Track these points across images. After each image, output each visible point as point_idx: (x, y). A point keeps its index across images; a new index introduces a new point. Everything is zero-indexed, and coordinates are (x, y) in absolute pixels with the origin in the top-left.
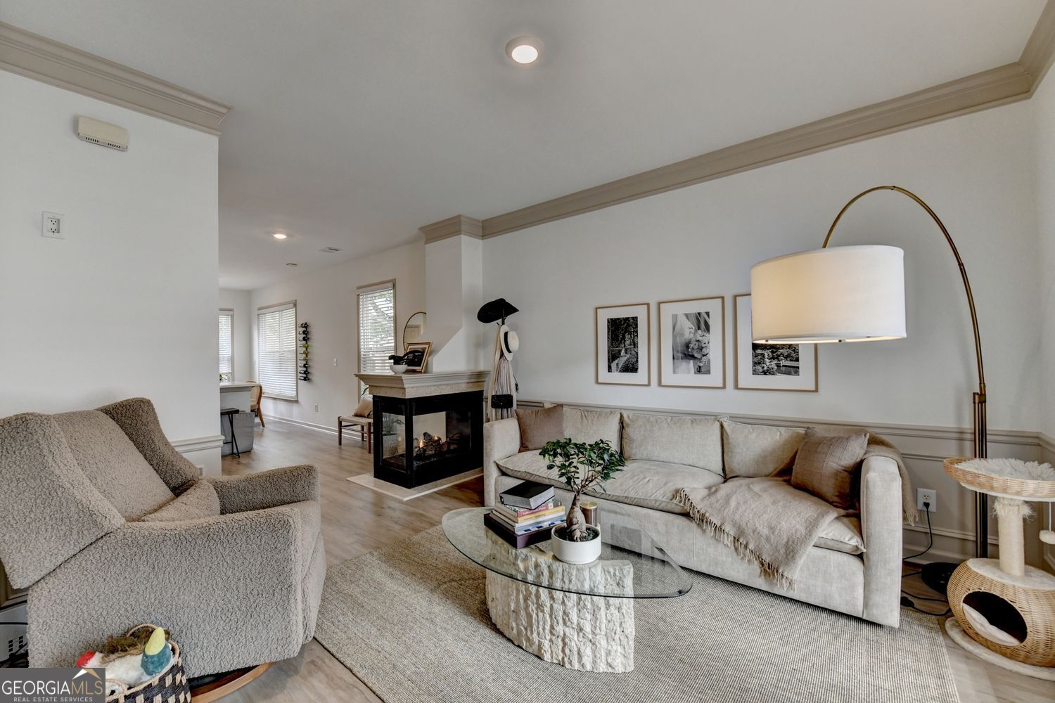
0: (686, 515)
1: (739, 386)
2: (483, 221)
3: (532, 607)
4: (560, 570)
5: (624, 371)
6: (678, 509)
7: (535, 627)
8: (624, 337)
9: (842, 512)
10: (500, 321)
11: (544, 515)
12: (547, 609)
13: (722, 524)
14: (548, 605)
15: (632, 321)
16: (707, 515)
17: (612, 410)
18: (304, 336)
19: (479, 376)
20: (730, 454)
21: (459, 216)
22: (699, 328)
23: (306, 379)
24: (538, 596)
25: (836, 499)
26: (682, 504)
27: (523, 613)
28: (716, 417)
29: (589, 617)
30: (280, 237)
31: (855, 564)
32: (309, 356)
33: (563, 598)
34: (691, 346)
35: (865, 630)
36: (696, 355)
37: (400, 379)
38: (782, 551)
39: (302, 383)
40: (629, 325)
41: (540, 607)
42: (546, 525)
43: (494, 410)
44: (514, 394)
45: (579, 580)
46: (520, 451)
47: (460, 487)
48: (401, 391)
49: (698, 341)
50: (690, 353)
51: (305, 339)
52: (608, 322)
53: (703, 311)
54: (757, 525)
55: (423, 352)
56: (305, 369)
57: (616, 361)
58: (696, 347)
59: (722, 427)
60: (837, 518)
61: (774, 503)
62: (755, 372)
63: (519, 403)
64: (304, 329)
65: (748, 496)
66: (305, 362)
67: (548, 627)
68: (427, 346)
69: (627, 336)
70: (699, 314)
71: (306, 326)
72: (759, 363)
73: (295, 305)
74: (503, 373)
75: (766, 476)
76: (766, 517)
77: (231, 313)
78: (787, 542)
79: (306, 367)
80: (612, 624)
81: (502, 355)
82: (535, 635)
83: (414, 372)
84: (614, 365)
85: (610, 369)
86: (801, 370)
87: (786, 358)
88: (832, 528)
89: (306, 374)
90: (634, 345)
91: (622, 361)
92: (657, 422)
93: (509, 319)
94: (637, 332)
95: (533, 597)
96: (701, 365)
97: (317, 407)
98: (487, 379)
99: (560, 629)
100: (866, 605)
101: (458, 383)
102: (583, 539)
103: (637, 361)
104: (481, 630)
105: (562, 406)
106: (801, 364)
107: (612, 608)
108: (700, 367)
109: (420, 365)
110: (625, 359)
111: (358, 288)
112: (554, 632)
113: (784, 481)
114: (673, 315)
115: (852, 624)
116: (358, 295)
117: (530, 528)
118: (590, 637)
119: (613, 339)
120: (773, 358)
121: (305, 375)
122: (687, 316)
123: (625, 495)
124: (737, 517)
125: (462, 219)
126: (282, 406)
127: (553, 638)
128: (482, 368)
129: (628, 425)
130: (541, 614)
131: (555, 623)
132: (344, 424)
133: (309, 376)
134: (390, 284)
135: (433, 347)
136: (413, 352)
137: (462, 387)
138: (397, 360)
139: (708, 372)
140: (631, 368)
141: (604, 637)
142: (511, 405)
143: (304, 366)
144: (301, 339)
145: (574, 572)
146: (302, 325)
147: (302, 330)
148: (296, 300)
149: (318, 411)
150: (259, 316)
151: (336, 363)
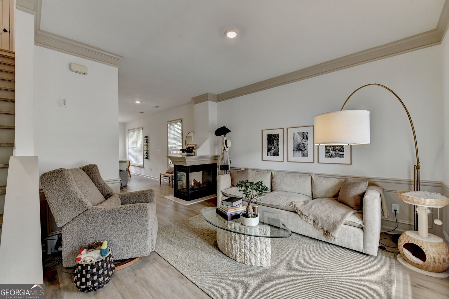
0: (295, 212)
1: (320, 162)
2: (217, 95)
3: (233, 242)
4: (243, 228)
5: (273, 156)
6: (292, 210)
7: (234, 249)
8: (273, 142)
9: (356, 211)
10: (224, 135)
11: (238, 209)
12: (238, 243)
13: (309, 215)
14: (239, 241)
15: (276, 135)
16: (303, 212)
17: (268, 171)
19: (215, 158)
20: (315, 189)
21: (207, 93)
22: (304, 138)
24: (235, 238)
25: (354, 206)
26: (293, 208)
27: (230, 244)
28: (309, 174)
29: (254, 246)
30: (138, 102)
31: (360, 231)
32: (148, 149)
33: (244, 239)
34: (300, 145)
35: (363, 257)
36: (302, 149)
37: (184, 158)
38: (332, 226)
39: (145, 160)
40: (275, 137)
41: (236, 242)
42: (239, 213)
43: (221, 171)
44: (229, 164)
45: (250, 232)
46: (231, 187)
47: (207, 201)
48: (185, 163)
49: (303, 144)
50: (300, 148)
51: (147, 142)
52: (267, 136)
53: (305, 131)
54: (322, 216)
55: (193, 148)
57: (270, 152)
58: (303, 146)
59: (312, 178)
60: (354, 213)
61: (330, 208)
62: (326, 156)
63: (231, 168)
64: (146, 138)
65: (319, 205)
66: (146, 151)
67: (239, 249)
68: (195, 145)
69: (275, 142)
70: (304, 132)
71: (147, 137)
72: (328, 153)
73: (143, 129)
74: (225, 156)
75: (329, 198)
76: (326, 212)
78: (333, 223)
80: (262, 249)
81: (224, 149)
82: (234, 252)
83: (190, 155)
84: (269, 153)
85: (268, 155)
86: (345, 156)
87: (339, 150)
88: (351, 217)
89: (147, 156)
90: (278, 145)
91: (272, 151)
92: (286, 176)
93: (227, 134)
94: (278, 140)
95: (233, 238)
96: (304, 153)
97: (151, 169)
98: (218, 159)
99: (243, 250)
100: (364, 247)
101: (207, 160)
102: (252, 217)
103: (279, 152)
104: (215, 251)
105: (248, 169)
106: (345, 153)
107: (262, 243)
108: (304, 154)
109: (192, 153)
110: (274, 151)
111: (168, 122)
112: (241, 251)
113: (336, 200)
114: (293, 133)
115: (358, 255)
116: (168, 125)
117: (233, 214)
118: (254, 253)
119: (269, 143)
120: (333, 151)
121: (147, 157)
122: (299, 133)
123: (272, 204)
124: (314, 213)
125: (209, 94)
126: (138, 169)
127: (241, 253)
128: (216, 154)
129: (274, 177)
130: (236, 245)
131: (241, 248)
132: (162, 176)
133: (149, 157)
134: (180, 120)
135: (197, 145)
136: (189, 148)
137: (208, 162)
138: (183, 151)
139: (307, 156)
140: (276, 154)
141: (259, 253)
142: (228, 169)
143: (146, 153)
144: (145, 142)
145: (248, 229)
146: (145, 137)
147: (145, 139)
148: (143, 127)
149: (151, 171)
150: (128, 133)
151: (159, 152)
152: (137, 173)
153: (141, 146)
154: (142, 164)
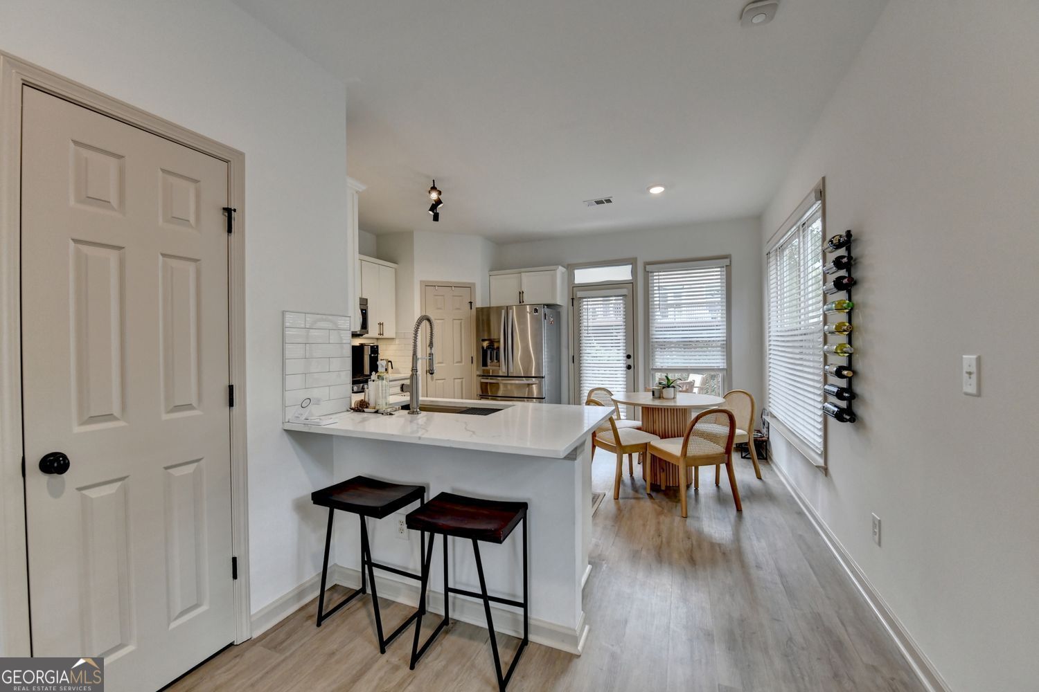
18: (841, 273)
23: (847, 415)
56: (843, 383)
64: (841, 252)
66: (842, 360)
71: (847, 241)
73: (821, 194)
77: (726, 262)
79: (848, 378)
89: (848, 401)
97: (878, 525)
121: (841, 403)
133: (859, 410)
146: (835, 239)
148: (824, 179)
149: (879, 544)
150: (768, 258)
151: (974, 377)
152: (798, 490)
153: (814, 317)
154: (815, 443)
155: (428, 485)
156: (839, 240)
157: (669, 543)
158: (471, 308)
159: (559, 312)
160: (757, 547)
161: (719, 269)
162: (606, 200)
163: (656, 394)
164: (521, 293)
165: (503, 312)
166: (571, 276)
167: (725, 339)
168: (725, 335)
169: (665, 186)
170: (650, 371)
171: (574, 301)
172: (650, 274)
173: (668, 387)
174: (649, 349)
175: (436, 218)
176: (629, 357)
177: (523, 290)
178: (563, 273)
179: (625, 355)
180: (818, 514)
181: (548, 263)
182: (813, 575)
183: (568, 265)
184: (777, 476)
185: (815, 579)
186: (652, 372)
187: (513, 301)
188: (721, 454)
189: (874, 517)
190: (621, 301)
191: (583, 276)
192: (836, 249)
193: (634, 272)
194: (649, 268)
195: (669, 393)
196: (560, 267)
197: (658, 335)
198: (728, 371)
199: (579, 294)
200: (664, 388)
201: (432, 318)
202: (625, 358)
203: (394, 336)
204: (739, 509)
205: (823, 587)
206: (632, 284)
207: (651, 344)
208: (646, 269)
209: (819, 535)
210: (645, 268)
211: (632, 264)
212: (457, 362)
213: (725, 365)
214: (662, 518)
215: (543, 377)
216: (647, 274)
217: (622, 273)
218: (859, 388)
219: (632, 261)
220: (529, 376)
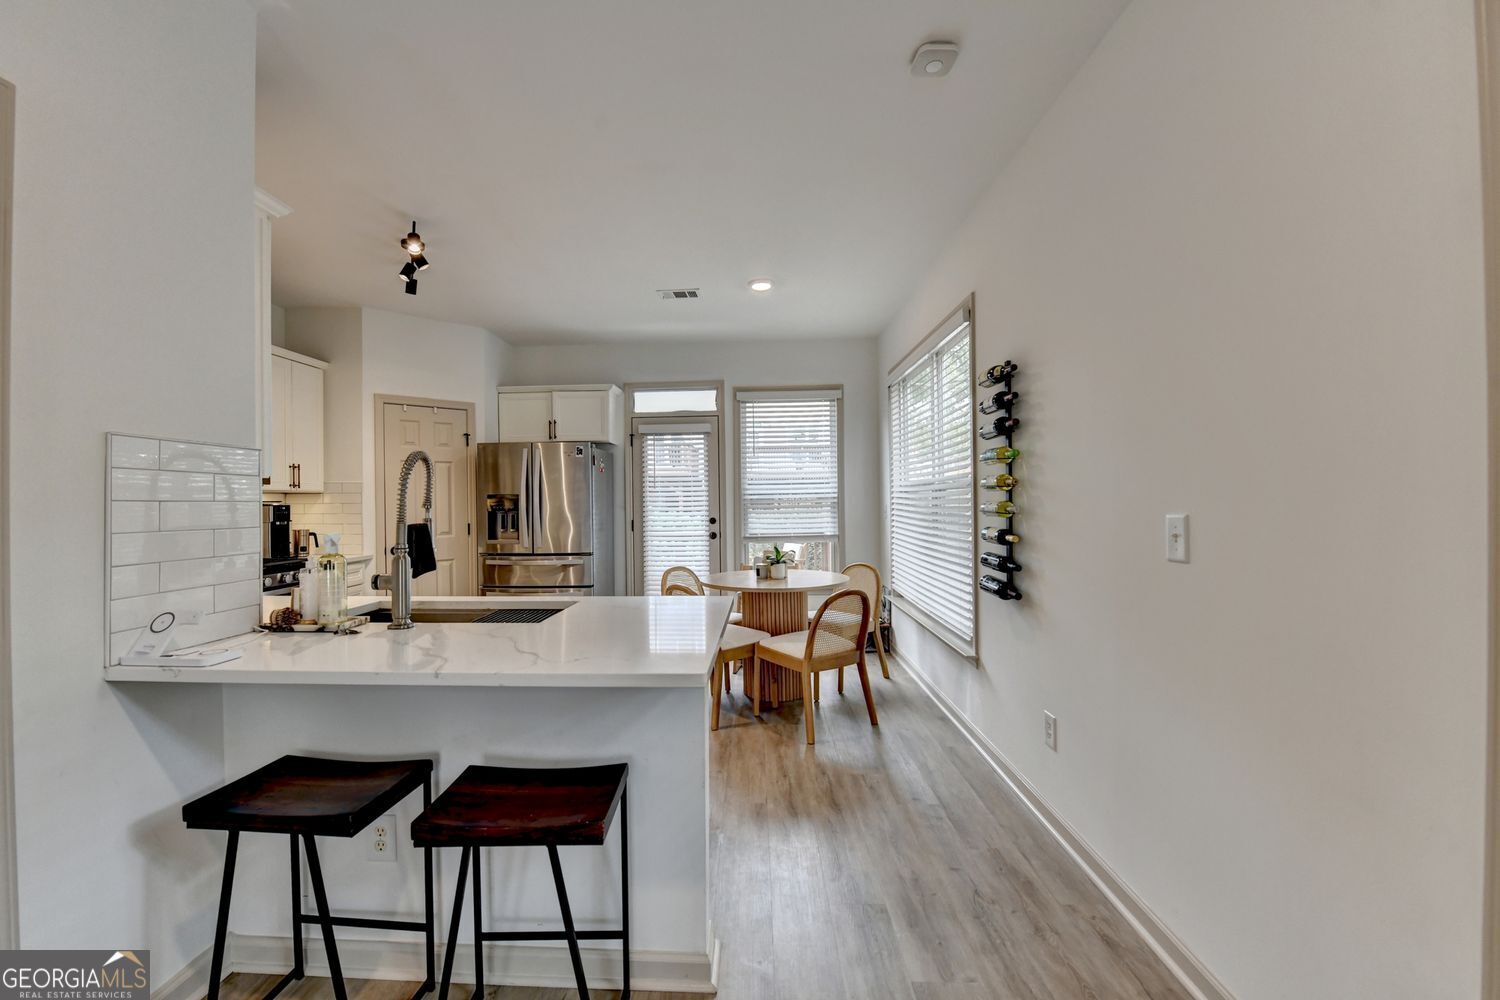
18: (1002, 413)
23: (1008, 591)
32: (1022, 499)
39: (990, 601)
51: (1007, 428)
56: (1002, 550)
64: (1000, 387)
66: (1001, 523)
71: (1006, 375)
73: (970, 314)
77: (837, 394)
79: (1010, 545)
89: (1010, 572)
97: (1052, 725)
121: (1002, 576)
133: (1023, 583)
143: (1001, 538)
144: (991, 428)
146: (991, 373)
147: (988, 394)
148: (973, 294)
149: (1055, 748)
150: (890, 392)
151: (1181, 541)
152: (936, 688)
153: (959, 468)
154: (964, 630)
155: (437, 755)
156: (1002, 372)
157: (800, 785)
158: (468, 445)
159: (612, 455)
160: (907, 770)
161: (828, 403)
162: (689, 293)
163: (762, 573)
164: (552, 424)
165: (525, 452)
166: (630, 402)
167: (836, 495)
168: (836, 490)
169: (773, 283)
170: (743, 540)
171: (634, 438)
172: (742, 405)
173: (778, 562)
174: (740, 509)
175: (411, 288)
176: (713, 521)
177: (557, 417)
178: (617, 396)
179: (708, 519)
180: (966, 717)
181: (595, 380)
182: (977, 798)
183: (625, 385)
184: (906, 673)
185: (980, 803)
186: (745, 542)
187: (538, 435)
188: (852, 650)
189: (1047, 716)
190: (702, 441)
191: (648, 402)
192: (995, 383)
193: (720, 400)
194: (740, 396)
195: (778, 570)
196: (614, 387)
197: (751, 490)
198: (840, 537)
199: (642, 429)
200: (772, 564)
201: (432, 459)
202: (708, 523)
203: (320, 489)
204: (874, 723)
205: (993, 813)
206: (716, 417)
207: (743, 503)
208: (737, 396)
209: (971, 744)
210: (735, 396)
211: (717, 389)
212: (443, 533)
213: (836, 530)
214: (783, 749)
215: (590, 554)
216: (737, 404)
217: (703, 401)
218: (1021, 556)
219: (718, 386)
220: (562, 552)
